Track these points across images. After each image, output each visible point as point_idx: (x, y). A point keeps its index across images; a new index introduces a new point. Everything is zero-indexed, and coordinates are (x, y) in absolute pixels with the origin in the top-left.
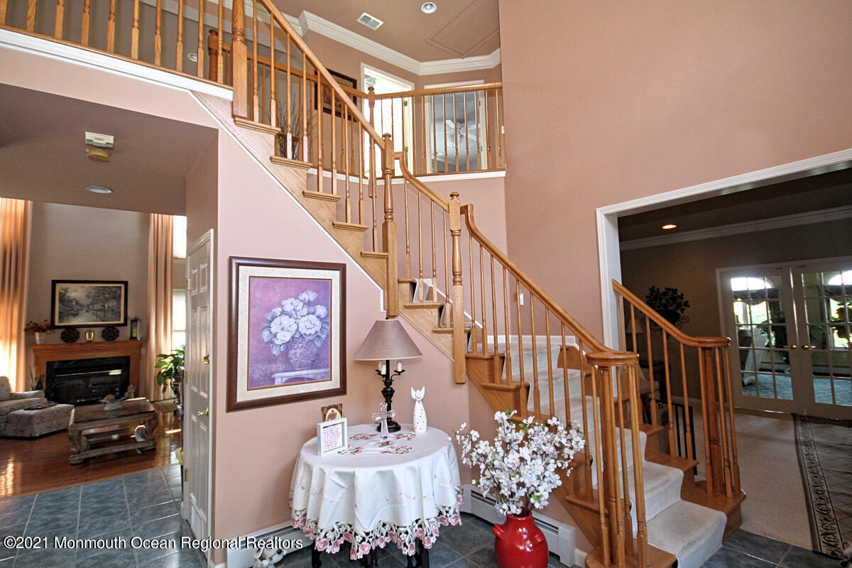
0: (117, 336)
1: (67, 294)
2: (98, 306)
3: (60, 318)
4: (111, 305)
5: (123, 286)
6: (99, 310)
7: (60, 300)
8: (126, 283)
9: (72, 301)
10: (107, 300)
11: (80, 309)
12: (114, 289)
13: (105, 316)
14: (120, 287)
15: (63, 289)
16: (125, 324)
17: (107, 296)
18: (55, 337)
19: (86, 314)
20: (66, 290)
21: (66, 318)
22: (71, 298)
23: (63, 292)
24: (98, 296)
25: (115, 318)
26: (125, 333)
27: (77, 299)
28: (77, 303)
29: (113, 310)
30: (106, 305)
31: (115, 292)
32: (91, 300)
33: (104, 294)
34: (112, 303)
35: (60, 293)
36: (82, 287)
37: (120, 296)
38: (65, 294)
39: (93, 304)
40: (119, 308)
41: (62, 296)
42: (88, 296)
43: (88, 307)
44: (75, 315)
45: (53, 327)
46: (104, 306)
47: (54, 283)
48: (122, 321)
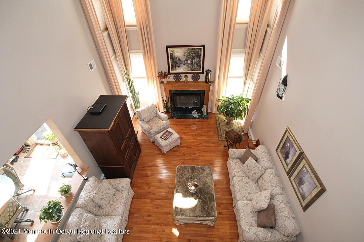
0: (199, 79)
1: (174, 54)
2: (189, 62)
3: (172, 68)
4: (196, 61)
5: (202, 48)
6: (190, 64)
7: (171, 58)
8: (204, 46)
9: (177, 59)
10: (194, 57)
11: (181, 63)
12: (197, 50)
13: (193, 68)
14: (201, 48)
15: (172, 51)
16: (203, 73)
17: (194, 55)
18: (171, 78)
19: (184, 66)
20: (173, 51)
21: (175, 68)
22: (176, 57)
23: (172, 53)
24: (190, 55)
25: (198, 69)
26: (202, 78)
27: (179, 57)
28: (179, 60)
29: (197, 64)
30: (193, 61)
31: (198, 52)
32: (185, 58)
33: (192, 54)
34: (196, 60)
35: (170, 54)
36: (181, 49)
37: (201, 55)
38: (173, 54)
39: (186, 60)
40: (200, 63)
41: (172, 55)
42: (184, 55)
43: (185, 62)
44: (179, 67)
45: (170, 73)
46: (192, 61)
47: (167, 47)
48: (201, 71)
